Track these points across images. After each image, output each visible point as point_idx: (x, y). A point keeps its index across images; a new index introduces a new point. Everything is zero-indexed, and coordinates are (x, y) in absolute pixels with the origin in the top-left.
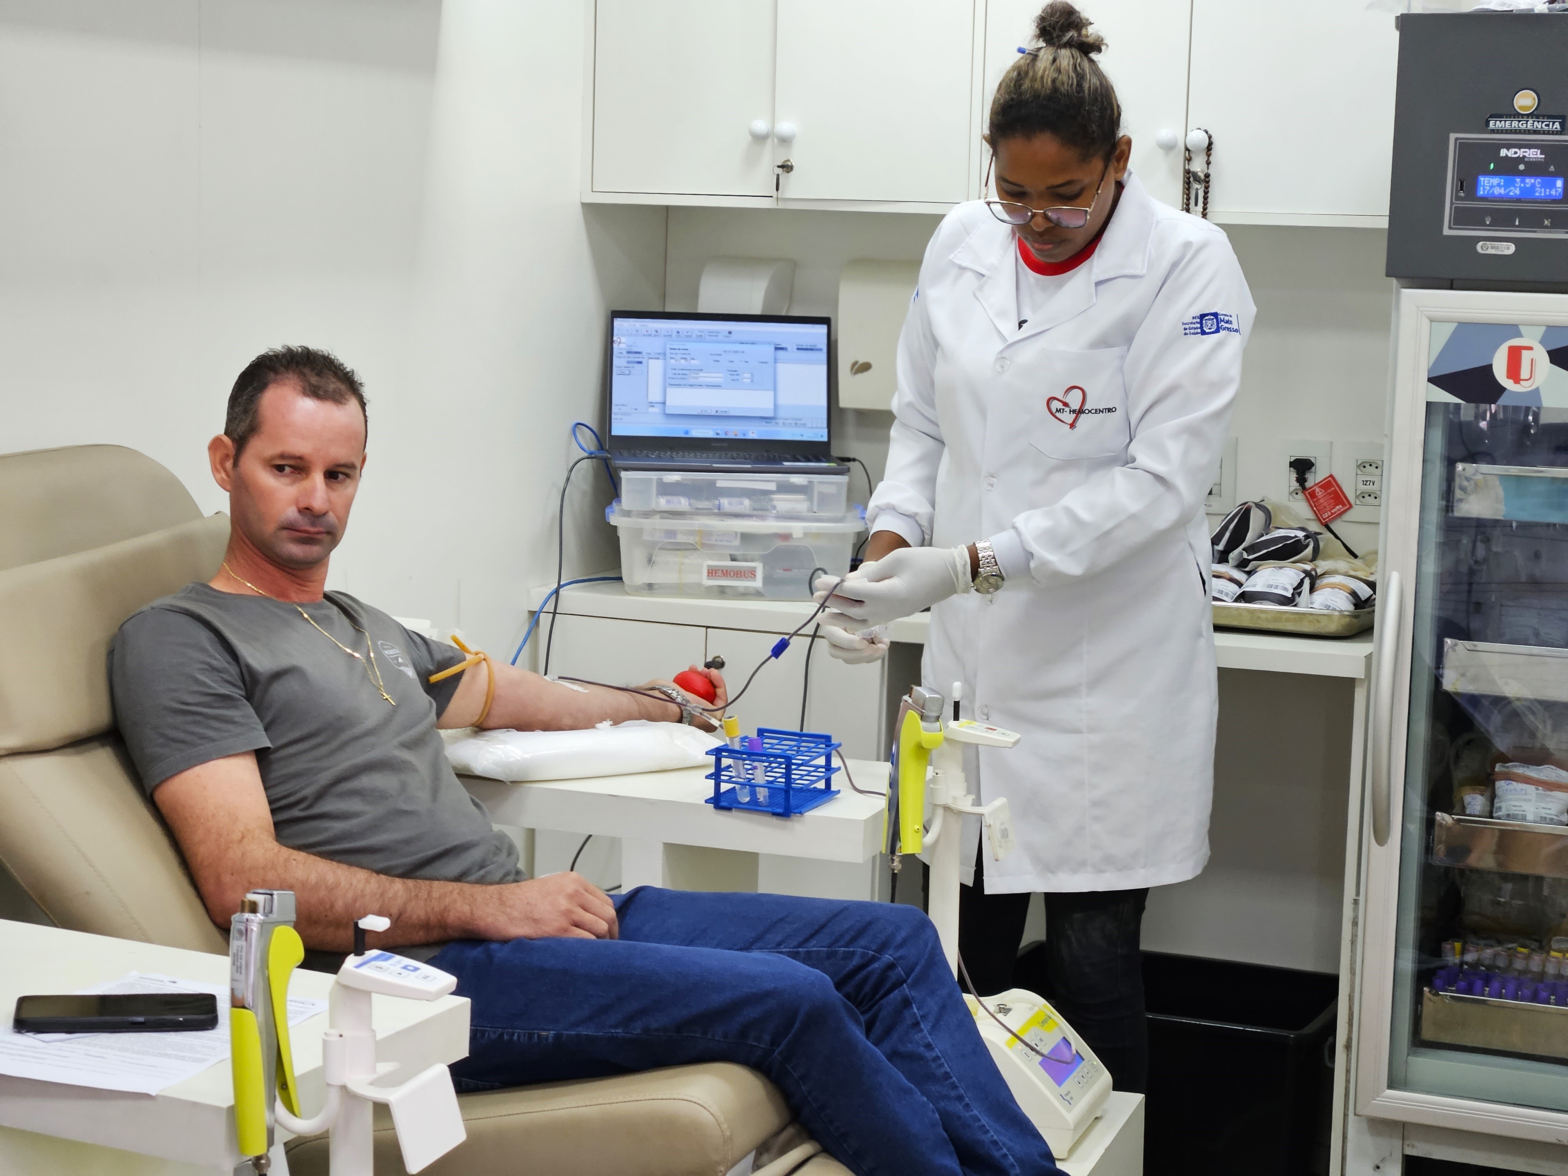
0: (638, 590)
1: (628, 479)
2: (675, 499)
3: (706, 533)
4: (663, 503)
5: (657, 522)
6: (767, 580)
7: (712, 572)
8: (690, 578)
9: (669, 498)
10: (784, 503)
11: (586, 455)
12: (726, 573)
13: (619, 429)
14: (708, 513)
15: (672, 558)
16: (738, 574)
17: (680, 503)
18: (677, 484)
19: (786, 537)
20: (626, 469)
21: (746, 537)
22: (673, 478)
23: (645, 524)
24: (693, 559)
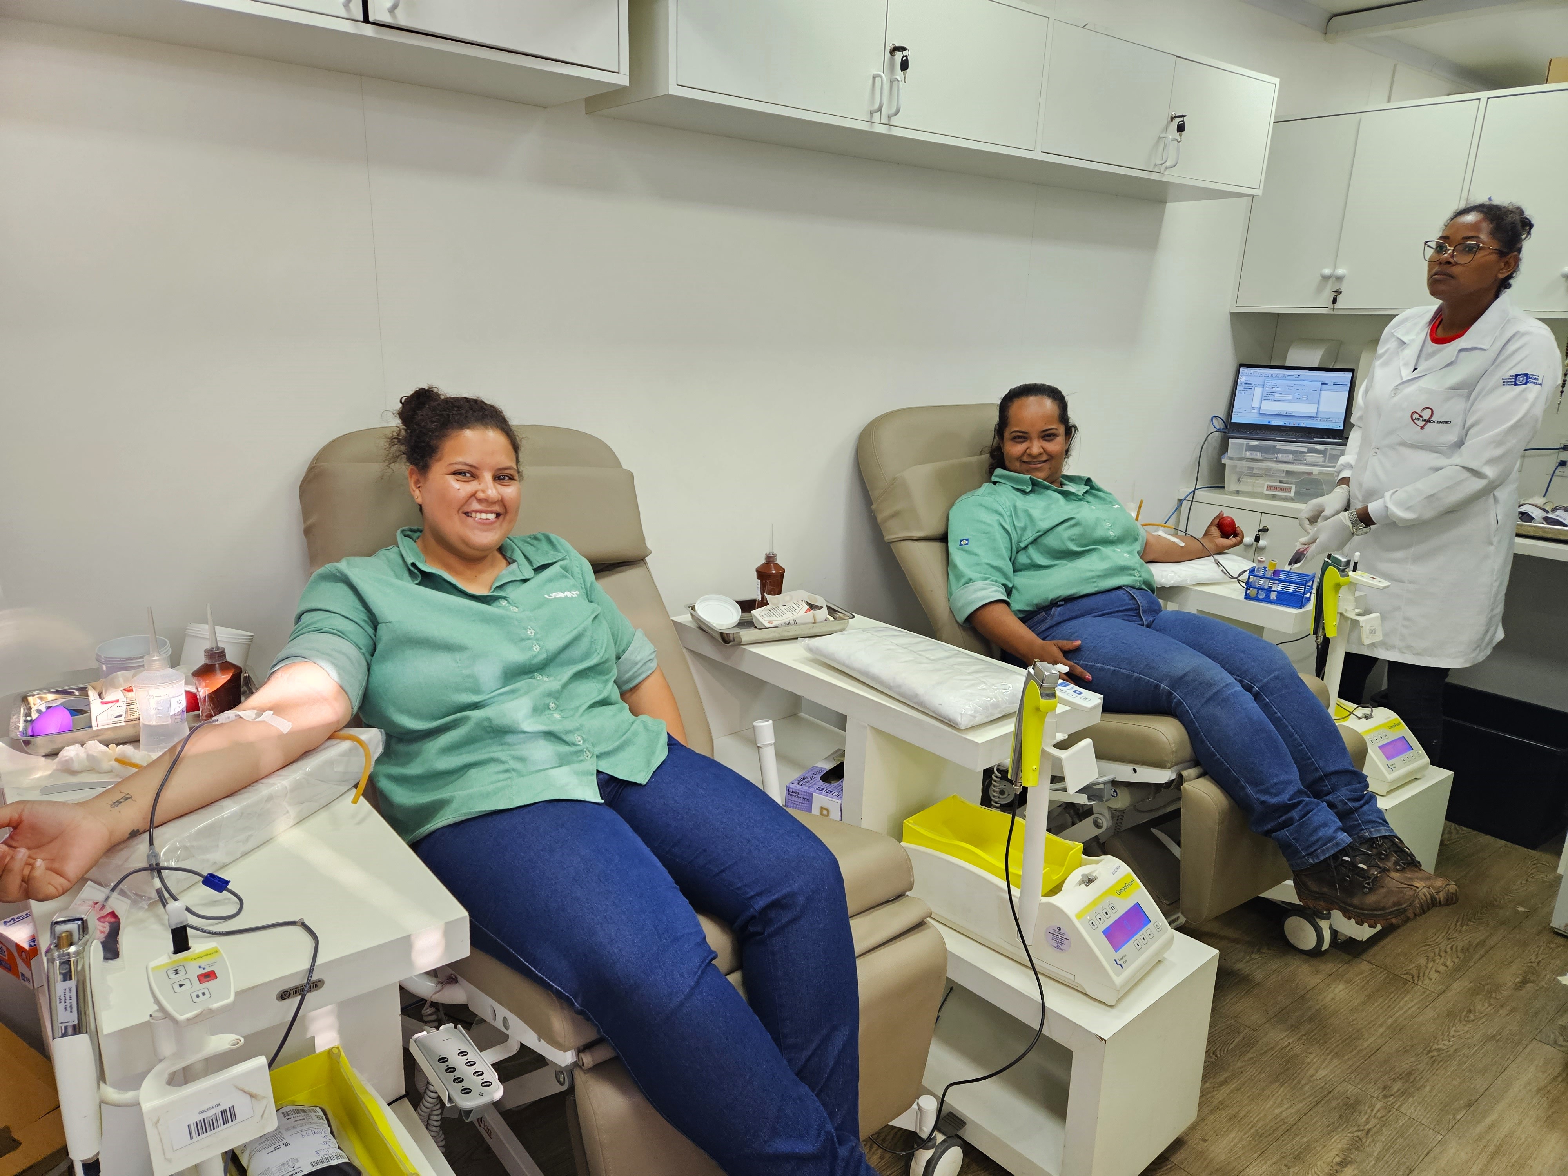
0: (1232, 493)
1: (1232, 443)
2: (1255, 453)
3: (1268, 470)
4: (1248, 455)
5: (1244, 463)
6: (1297, 493)
7: (1269, 488)
8: (1259, 490)
9: (1252, 452)
10: (1310, 458)
11: (1215, 430)
12: (1276, 488)
13: (1234, 420)
14: (1271, 460)
15: (1250, 480)
16: (1282, 489)
17: (1257, 455)
18: (1257, 446)
19: (1310, 474)
20: (1232, 438)
21: (1288, 473)
22: (1255, 443)
23: (1239, 463)
24: (1260, 481)
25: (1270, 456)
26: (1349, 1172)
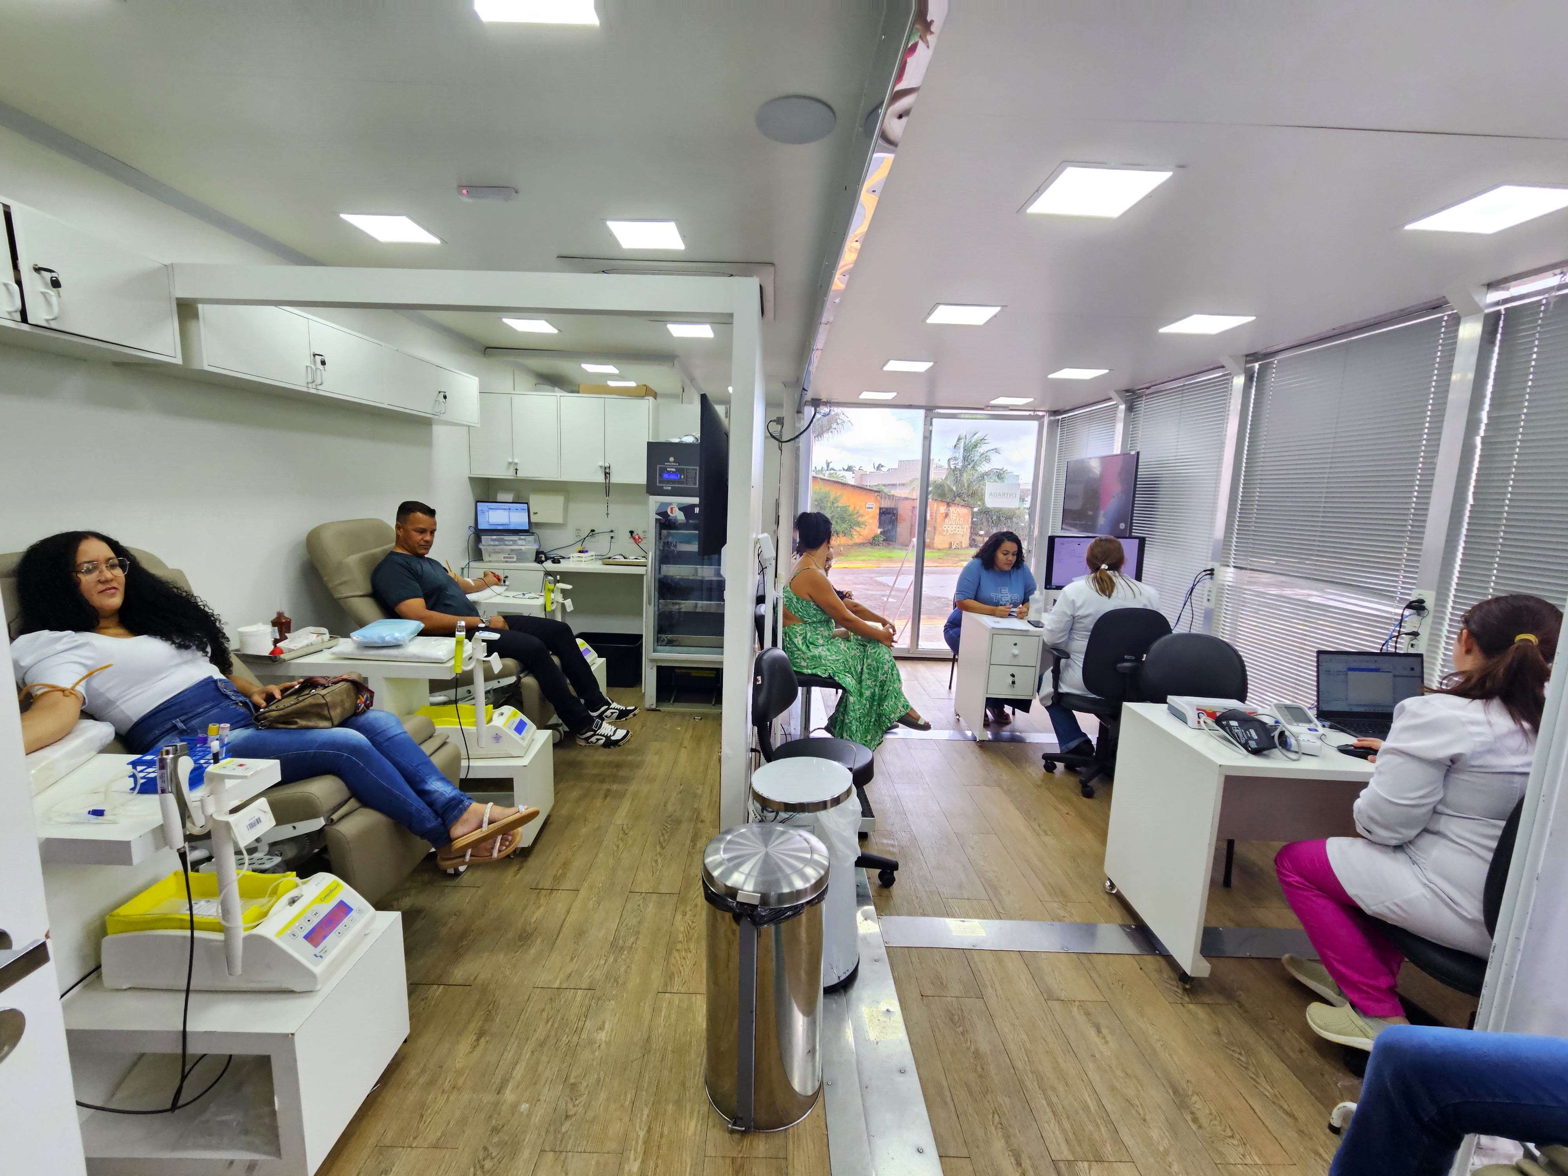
0: (487, 562)
1: (483, 538)
3: (503, 549)
4: (492, 543)
5: (491, 547)
6: (516, 560)
7: (504, 558)
8: (498, 559)
10: (520, 542)
11: (471, 532)
12: (507, 558)
13: (480, 527)
14: (503, 545)
15: (494, 555)
16: (511, 558)
17: (495, 543)
18: (495, 539)
19: (521, 549)
20: (482, 536)
21: (512, 550)
22: (495, 537)
23: (488, 547)
24: (499, 555)
25: (501, 543)
26: (608, 799)
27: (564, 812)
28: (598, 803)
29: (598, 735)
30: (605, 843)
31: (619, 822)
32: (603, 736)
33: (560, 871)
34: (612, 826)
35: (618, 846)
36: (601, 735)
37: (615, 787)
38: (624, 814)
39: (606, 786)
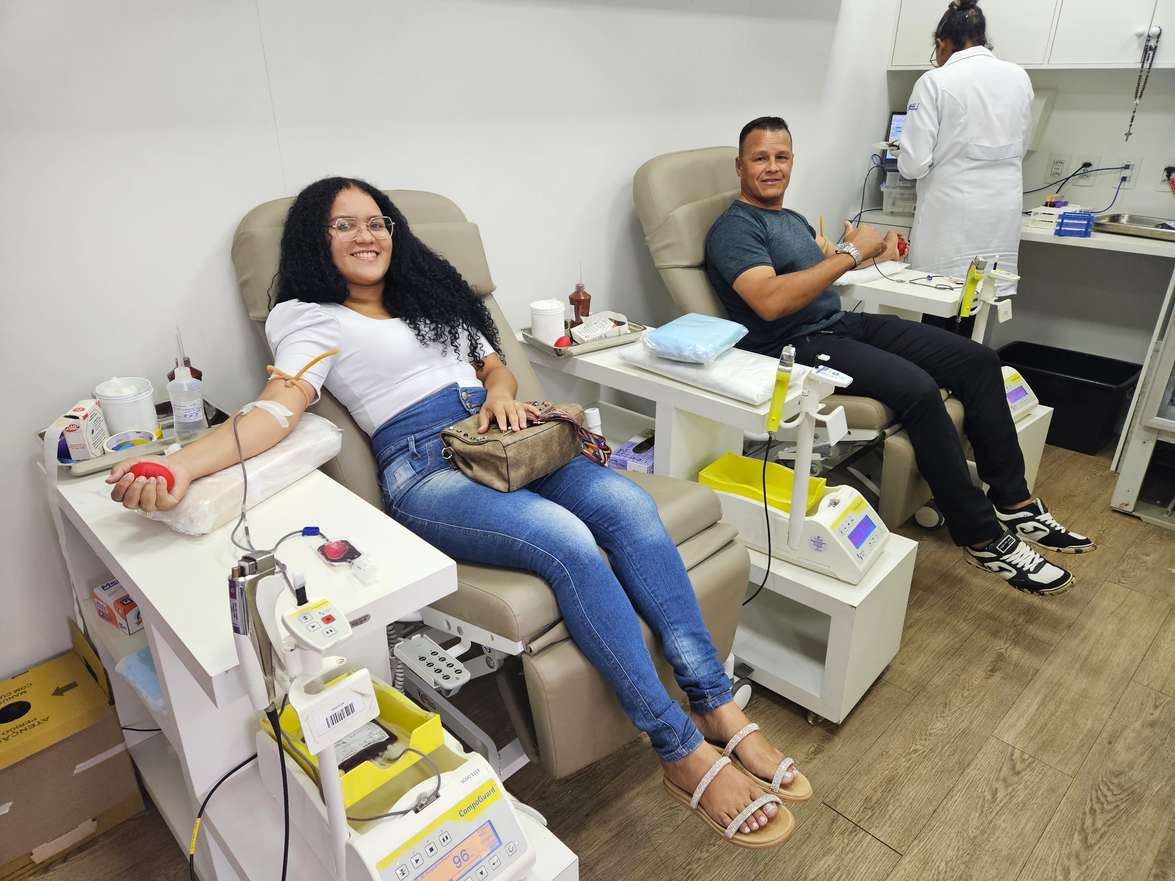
26: (998, 675)
27: (913, 670)
28: (978, 674)
29: (1004, 561)
30: (972, 772)
31: (1008, 738)
32: (1014, 566)
33: (879, 793)
34: (993, 741)
35: (995, 793)
36: (1009, 564)
37: (1016, 654)
38: (1022, 724)
39: (1000, 645)
